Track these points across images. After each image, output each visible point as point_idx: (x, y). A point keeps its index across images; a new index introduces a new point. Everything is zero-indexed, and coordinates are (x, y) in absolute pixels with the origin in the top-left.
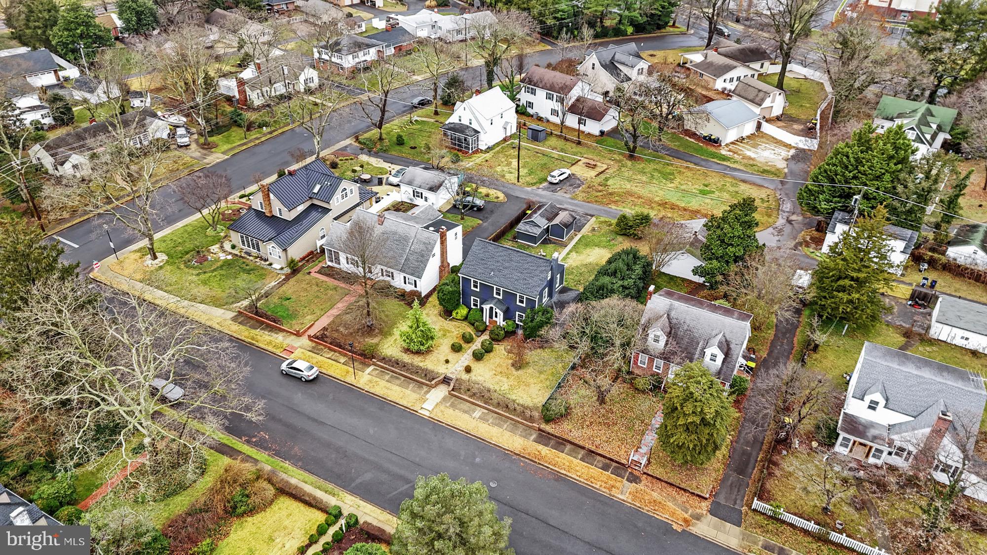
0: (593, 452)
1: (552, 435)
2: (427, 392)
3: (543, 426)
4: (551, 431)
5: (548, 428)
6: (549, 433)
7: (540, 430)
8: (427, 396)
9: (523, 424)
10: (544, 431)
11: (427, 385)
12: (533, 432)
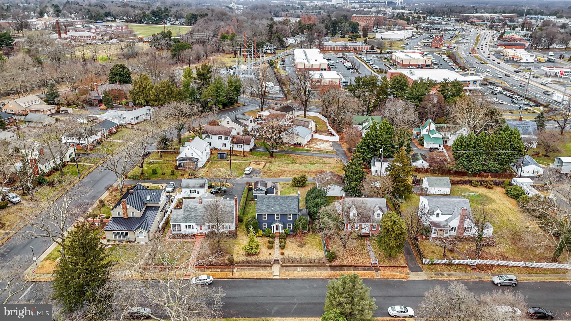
2: (271, 269)
3: (330, 264)
6: (334, 266)
8: (272, 270)
9: (321, 266)
10: (332, 266)
11: (268, 266)
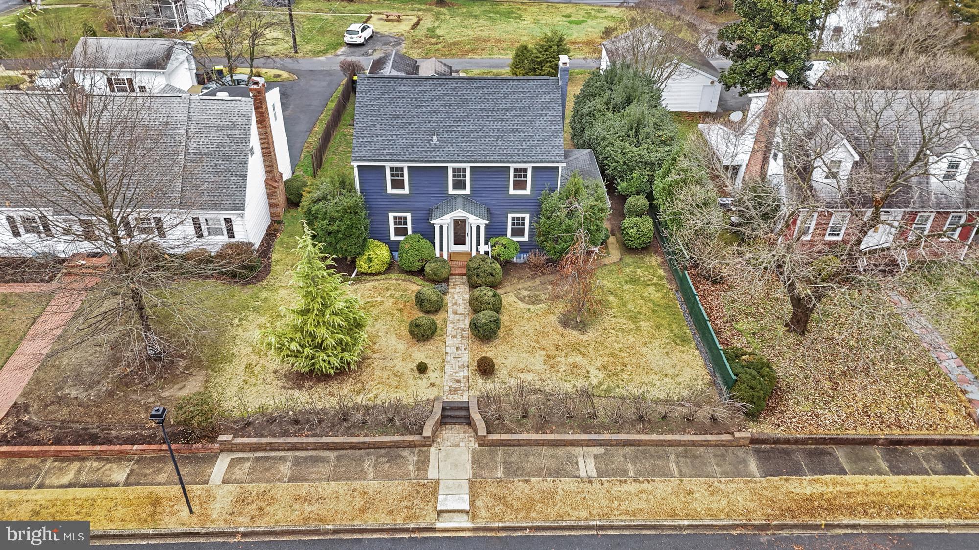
0: (899, 442)
1: (787, 441)
2: (423, 463)
3: (754, 430)
4: (780, 433)
5: (766, 428)
6: (777, 441)
7: (754, 441)
8: (432, 474)
9: (706, 444)
10: (763, 442)
11: (410, 445)
12: (740, 453)
